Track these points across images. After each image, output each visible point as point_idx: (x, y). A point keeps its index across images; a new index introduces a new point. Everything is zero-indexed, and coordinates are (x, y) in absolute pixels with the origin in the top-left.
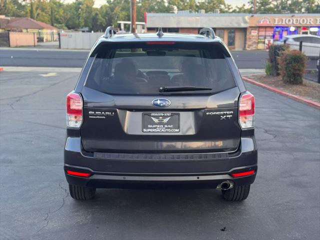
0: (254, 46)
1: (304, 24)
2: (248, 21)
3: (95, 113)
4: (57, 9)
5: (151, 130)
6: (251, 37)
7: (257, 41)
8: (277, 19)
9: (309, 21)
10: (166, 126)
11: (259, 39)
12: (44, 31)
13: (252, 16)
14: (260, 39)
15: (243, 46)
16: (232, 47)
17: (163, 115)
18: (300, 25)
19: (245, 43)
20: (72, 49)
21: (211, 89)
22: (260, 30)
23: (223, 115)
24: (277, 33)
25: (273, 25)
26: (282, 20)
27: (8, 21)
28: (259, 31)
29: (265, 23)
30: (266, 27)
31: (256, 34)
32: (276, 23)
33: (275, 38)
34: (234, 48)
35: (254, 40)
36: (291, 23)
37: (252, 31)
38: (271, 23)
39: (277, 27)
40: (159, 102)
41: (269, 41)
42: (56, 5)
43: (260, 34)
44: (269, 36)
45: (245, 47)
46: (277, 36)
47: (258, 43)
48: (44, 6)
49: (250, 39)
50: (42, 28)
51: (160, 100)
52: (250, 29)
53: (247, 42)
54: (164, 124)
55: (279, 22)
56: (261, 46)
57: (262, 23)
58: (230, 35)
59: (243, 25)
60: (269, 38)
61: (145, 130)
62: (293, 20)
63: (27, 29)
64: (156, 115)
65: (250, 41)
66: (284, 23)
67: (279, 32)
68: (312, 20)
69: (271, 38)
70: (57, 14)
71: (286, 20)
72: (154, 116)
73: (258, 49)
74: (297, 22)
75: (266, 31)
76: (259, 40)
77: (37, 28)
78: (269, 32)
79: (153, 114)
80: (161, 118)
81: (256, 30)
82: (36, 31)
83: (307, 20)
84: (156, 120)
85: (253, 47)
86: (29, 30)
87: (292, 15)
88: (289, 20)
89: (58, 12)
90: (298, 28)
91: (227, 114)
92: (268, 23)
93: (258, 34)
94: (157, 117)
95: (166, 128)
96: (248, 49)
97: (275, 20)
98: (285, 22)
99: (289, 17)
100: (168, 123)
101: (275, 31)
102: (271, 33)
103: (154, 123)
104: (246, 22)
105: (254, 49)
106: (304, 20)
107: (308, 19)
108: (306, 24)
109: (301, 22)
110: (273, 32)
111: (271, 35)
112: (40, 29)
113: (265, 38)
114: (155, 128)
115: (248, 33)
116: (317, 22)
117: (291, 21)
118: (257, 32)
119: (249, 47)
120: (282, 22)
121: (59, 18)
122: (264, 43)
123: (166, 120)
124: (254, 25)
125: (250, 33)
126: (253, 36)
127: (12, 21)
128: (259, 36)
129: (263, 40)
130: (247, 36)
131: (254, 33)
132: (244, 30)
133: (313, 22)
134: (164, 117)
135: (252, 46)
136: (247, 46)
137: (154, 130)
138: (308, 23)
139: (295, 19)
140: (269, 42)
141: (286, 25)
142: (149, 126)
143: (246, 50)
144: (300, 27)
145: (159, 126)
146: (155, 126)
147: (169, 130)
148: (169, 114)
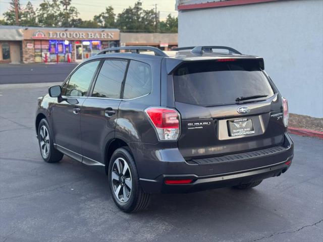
0: (32, 59)
1: (77, 38)
2: (23, 34)
3: (194, 124)
5: (236, 134)
6: (27, 50)
7: (34, 54)
8: (51, 33)
9: (81, 35)
10: (245, 129)
11: (35, 52)
13: (26, 29)
14: (37, 52)
15: (20, 60)
16: (8, 60)
18: (73, 39)
19: (22, 56)
21: (266, 96)
22: (36, 43)
23: (278, 116)
24: (52, 46)
25: (48, 39)
26: (57, 34)
28: (34, 44)
29: (40, 36)
30: (41, 41)
31: (32, 47)
32: (51, 36)
33: (51, 52)
34: (10, 62)
35: (31, 53)
36: (65, 37)
37: (28, 44)
38: (46, 36)
39: (52, 41)
40: (243, 110)
41: (46, 54)
43: (36, 47)
44: (45, 49)
45: (22, 60)
46: (53, 50)
47: (35, 56)
49: (27, 52)
52: (25, 42)
53: (24, 55)
54: (244, 128)
55: (54, 36)
56: (38, 59)
57: (37, 36)
58: (4, 48)
59: (18, 38)
60: (45, 51)
62: (67, 34)
65: (26, 54)
66: (58, 37)
67: (55, 45)
68: (84, 34)
69: (47, 51)
71: (60, 34)
72: (236, 122)
73: (36, 63)
74: (71, 36)
75: (41, 44)
76: (36, 54)
78: (45, 45)
80: (240, 123)
81: (31, 43)
83: (79, 34)
84: (238, 126)
85: (31, 61)
87: (66, 29)
88: (63, 34)
90: (71, 41)
91: (280, 115)
92: (43, 36)
93: (34, 47)
94: (238, 123)
95: (246, 131)
96: (25, 62)
97: (49, 34)
98: (60, 36)
99: (62, 31)
100: (246, 127)
101: (50, 45)
102: (47, 47)
104: (20, 35)
105: (32, 62)
106: (76, 34)
107: (81, 34)
108: (79, 38)
109: (75, 36)
110: (48, 45)
111: (47, 48)
113: (41, 52)
114: (238, 132)
115: (23, 46)
116: (88, 36)
117: (65, 35)
118: (32, 45)
119: (26, 60)
120: (57, 36)
122: (41, 56)
123: (244, 125)
124: (28, 38)
125: (26, 46)
126: (29, 49)
128: (35, 49)
129: (40, 53)
130: (23, 50)
131: (30, 46)
132: (19, 43)
133: (85, 36)
134: (243, 122)
135: (29, 59)
136: (24, 59)
137: (238, 134)
138: (81, 37)
139: (68, 33)
140: (46, 56)
141: (61, 39)
142: (234, 131)
143: (23, 63)
144: (73, 41)
145: (240, 130)
146: (238, 130)
147: (248, 133)
148: (246, 119)
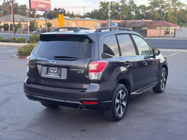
3: (31, 66)
4: (183, 15)
10: (55, 74)
12: (171, 28)
17: (54, 69)
20: (182, 38)
21: (77, 58)
23: (79, 71)
27: (151, 23)
42: (184, 12)
48: (176, 13)
50: (170, 26)
51: (52, 62)
61: (46, 75)
63: (161, 27)
64: (52, 68)
70: (183, 18)
72: (51, 69)
77: (167, 26)
79: (51, 68)
82: (166, 28)
84: (52, 71)
86: (162, 27)
89: (184, 16)
91: (80, 71)
94: (52, 70)
95: (55, 75)
100: (56, 73)
103: (51, 72)
112: (168, 27)
114: (51, 75)
121: (184, 19)
123: (55, 72)
127: (154, 23)
134: (55, 70)
142: (49, 74)
145: (52, 74)
146: (51, 74)
147: (56, 76)
148: (57, 69)
